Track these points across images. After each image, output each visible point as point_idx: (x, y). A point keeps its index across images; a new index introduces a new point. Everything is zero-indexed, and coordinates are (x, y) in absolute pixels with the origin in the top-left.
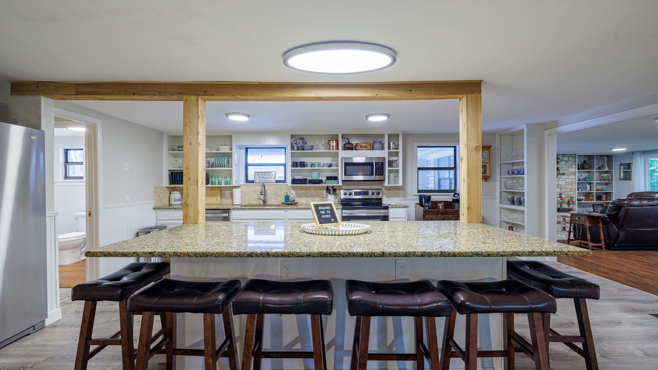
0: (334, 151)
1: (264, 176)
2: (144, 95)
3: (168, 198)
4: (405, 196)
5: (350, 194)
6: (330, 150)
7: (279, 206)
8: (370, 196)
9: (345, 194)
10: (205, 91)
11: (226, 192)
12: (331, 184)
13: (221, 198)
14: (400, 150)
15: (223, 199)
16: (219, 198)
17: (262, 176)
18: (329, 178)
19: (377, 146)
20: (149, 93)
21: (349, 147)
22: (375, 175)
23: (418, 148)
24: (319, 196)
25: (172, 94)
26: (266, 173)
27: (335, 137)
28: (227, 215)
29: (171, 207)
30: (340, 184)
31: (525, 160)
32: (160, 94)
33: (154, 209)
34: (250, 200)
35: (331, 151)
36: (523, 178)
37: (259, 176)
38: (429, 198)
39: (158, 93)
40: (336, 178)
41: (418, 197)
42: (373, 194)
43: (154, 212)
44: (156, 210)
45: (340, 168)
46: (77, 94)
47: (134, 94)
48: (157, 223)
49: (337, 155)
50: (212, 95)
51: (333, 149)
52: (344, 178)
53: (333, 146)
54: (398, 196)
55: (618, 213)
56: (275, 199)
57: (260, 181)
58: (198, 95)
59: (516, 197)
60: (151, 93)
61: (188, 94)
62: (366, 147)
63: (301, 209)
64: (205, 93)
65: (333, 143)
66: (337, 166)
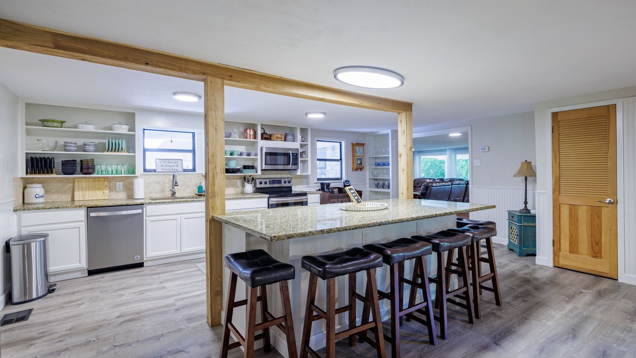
0: (252, 140)
1: (168, 164)
2: (160, 67)
3: (22, 194)
4: (308, 184)
5: (266, 183)
6: (246, 138)
7: (193, 198)
8: (283, 185)
9: (261, 183)
10: (231, 76)
11: (117, 183)
12: (248, 173)
13: (110, 191)
14: (309, 143)
15: (113, 193)
16: (107, 192)
17: (165, 164)
18: (245, 167)
19: (289, 137)
20: (167, 66)
21: (266, 137)
22: (292, 165)
23: (317, 142)
24: (233, 186)
25: (194, 72)
26: (170, 161)
27: (253, 127)
28: (140, 211)
29: (26, 206)
30: (259, 172)
31: (390, 155)
32: (181, 70)
33: (15, 211)
34: (151, 193)
35: (248, 140)
36: (389, 168)
37: (162, 164)
38: (328, 185)
39: (179, 69)
40: (252, 167)
41: (320, 185)
42: (285, 182)
43: (14, 216)
44: (18, 212)
45: (259, 157)
46: (57, 47)
47: (147, 64)
48: (20, 231)
49: (254, 144)
50: (238, 81)
51: (250, 138)
52: (264, 167)
53: (250, 135)
54: (302, 184)
55: (426, 192)
56: (184, 190)
57: (163, 169)
58: (223, 79)
59: (381, 183)
60: (169, 67)
61: (212, 76)
62: (281, 138)
63: (230, 199)
64: (231, 78)
65: (250, 132)
66: (256, 155)
